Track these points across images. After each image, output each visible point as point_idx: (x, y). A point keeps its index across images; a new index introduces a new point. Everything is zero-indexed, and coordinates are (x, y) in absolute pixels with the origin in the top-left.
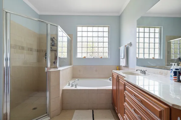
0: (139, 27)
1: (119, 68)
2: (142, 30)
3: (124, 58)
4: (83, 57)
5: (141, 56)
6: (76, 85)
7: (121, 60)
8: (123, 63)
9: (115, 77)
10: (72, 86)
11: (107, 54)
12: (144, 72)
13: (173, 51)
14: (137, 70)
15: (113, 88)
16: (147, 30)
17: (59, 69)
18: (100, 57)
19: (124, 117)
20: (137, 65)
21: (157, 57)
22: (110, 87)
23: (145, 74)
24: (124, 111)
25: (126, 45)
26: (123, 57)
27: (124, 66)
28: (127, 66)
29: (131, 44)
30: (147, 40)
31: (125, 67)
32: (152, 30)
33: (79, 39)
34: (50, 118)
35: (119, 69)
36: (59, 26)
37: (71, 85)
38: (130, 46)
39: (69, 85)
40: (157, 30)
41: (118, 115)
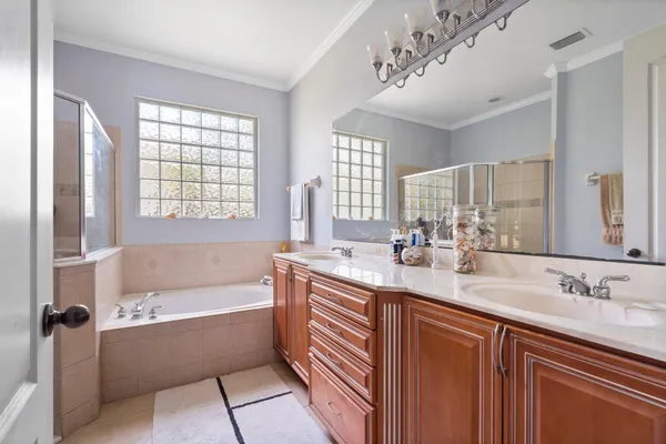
0: (338, 134)
1: (288, 247)
2: (344, 141)
3: (301, 219)
4: (165, 214)
5: (344, 214)
6: (152, 312)
7: (294, 224)
8: (298, 232)
9: (282, 270)
10: (136, 317)
11: (251, 205)
12: (348, 253)
13: (408, 202)
14: (334, 249)
15: (275, 303)
16: (356, 144)
17: (90, 258)
18: (229, 215)
19: (310, 354)
20: (335, 236)
21: (378, 215)
22: (269, 303)
23: (350, 256)
24: (310, 338)
25: (306, 182)
26: (299, 217)
27: (301, 242)
28: (310, 241)
29: (319, 182)
30: (356, 170)
31: (306, 242)
32: (367, 145)
33: (146, 149)
34: (60, 438)
35: (289, 250)
36: (87, 105)
37: (129, 316)
38: (316, 187)
39: (121, 316)
40: (378, 148)
41: (293, 366)
